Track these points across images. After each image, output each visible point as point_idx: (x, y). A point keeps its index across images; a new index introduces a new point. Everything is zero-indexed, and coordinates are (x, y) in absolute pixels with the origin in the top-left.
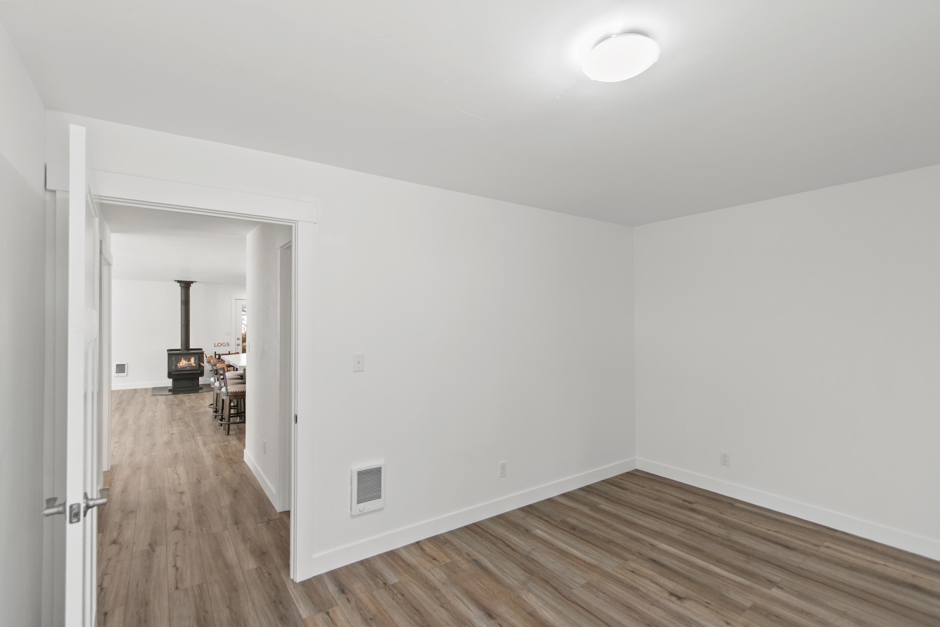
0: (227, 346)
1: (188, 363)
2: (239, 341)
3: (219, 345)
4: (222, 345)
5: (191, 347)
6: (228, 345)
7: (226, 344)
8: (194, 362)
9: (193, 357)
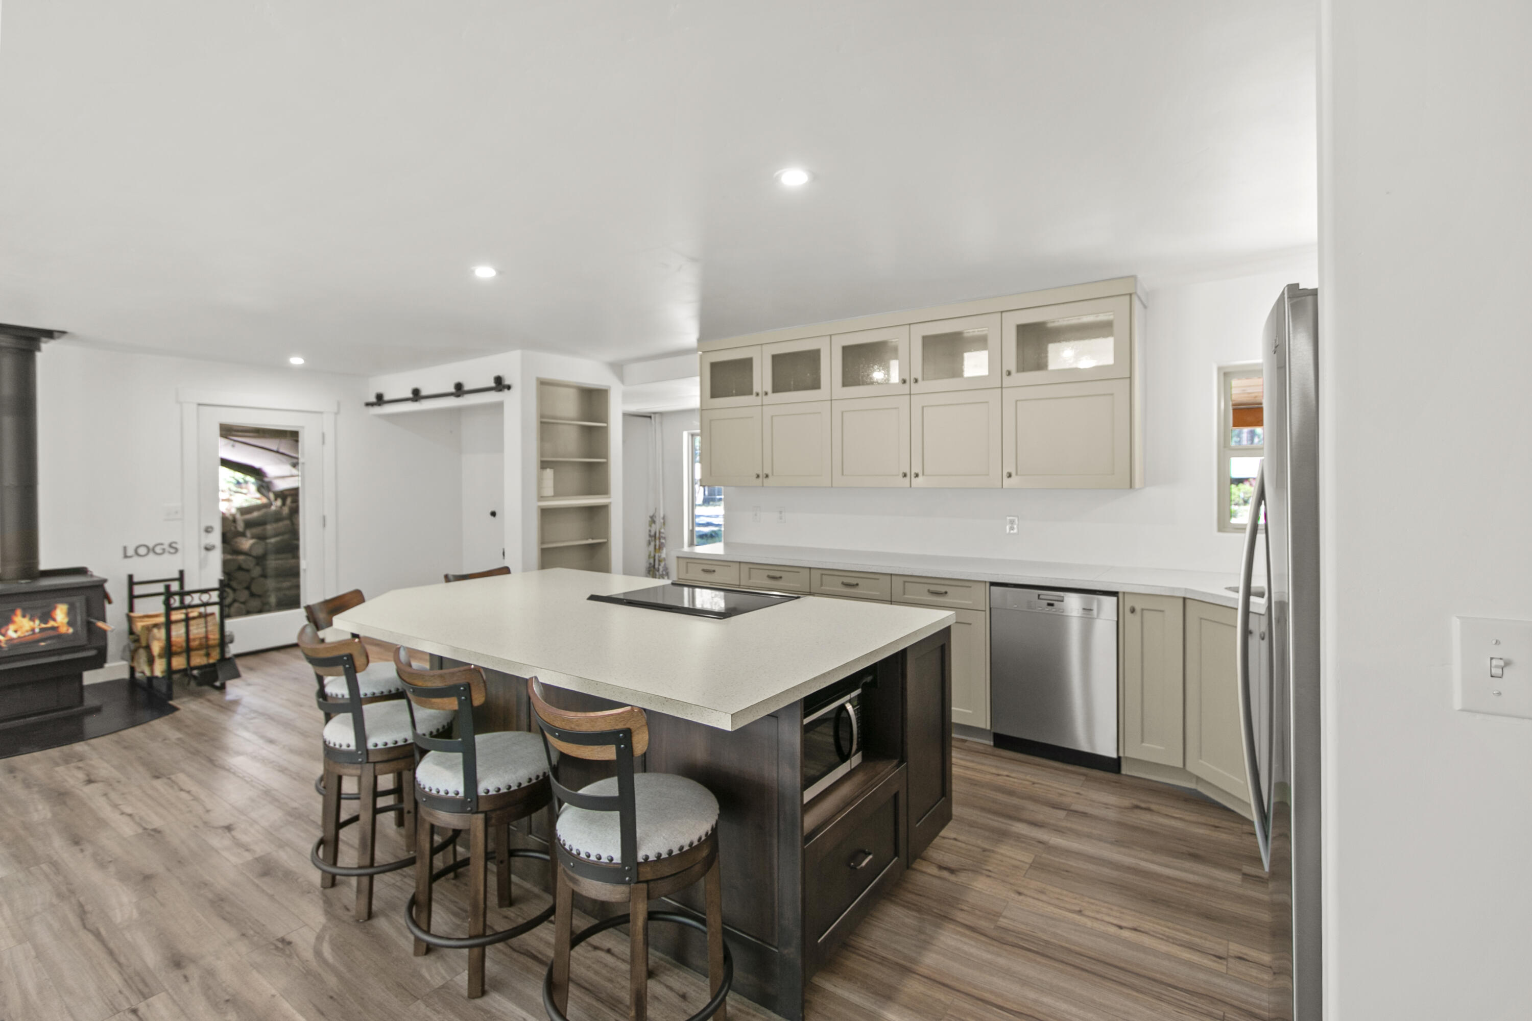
0: (170, 553)
1: (43, 626)
2: (210, 535)
3: (142, 551)
4: (151, 550)
5: (44, 565)
6: (172, 551)
7: (166, 546)
9: (62, 602)
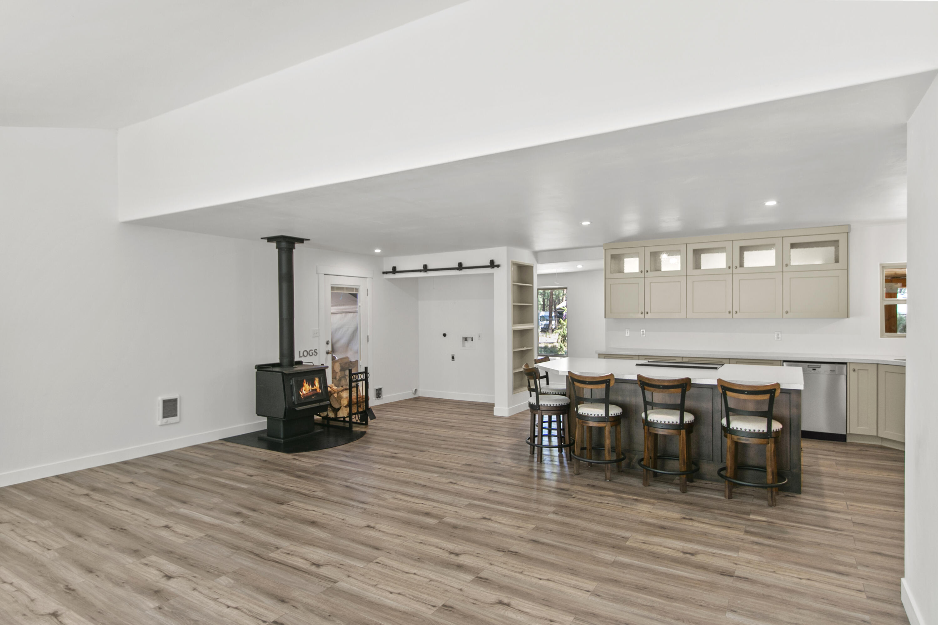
1: (312, 388)
2: (328, 346)
3: (305, 354)
4: (308, 353)
6: (315, 354)
7: (313, 352)
8: (318, 386)
9: (317, 378)
